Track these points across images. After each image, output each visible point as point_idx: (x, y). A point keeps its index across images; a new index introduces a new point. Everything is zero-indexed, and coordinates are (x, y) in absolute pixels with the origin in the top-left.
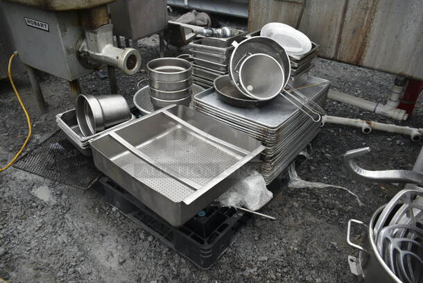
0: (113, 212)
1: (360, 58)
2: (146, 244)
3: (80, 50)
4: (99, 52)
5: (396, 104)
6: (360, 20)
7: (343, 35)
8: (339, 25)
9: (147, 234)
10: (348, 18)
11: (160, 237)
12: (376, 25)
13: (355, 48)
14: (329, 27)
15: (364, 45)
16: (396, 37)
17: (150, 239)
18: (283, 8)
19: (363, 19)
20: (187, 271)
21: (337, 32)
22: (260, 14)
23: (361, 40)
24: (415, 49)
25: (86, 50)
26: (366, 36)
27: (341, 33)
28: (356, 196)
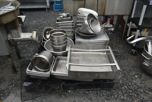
0: (70, 93)
1: (104, 13)
2: (91, 94)
3: (9, 39)
4: (20, 37)
5: (109, 23)
6: (103, 2)
7: (98, 8)
8: (96, 5)
9: (88, 91)
10: (99, 2)
11: (93, 89)
12: (107, 3)
13: (102, 11)
14: (94, 6)
15: (105, 9)
16: (113, 5)
17: (90, 92)
18: (76, 3)
20: (109, 93)
21: (96, 7)
22: (68, 6)
23: (104, 8)
24: (118, 7)
25: (11, 39)
26: (105, 7)
27: (97, 7)
28: (118, 51)
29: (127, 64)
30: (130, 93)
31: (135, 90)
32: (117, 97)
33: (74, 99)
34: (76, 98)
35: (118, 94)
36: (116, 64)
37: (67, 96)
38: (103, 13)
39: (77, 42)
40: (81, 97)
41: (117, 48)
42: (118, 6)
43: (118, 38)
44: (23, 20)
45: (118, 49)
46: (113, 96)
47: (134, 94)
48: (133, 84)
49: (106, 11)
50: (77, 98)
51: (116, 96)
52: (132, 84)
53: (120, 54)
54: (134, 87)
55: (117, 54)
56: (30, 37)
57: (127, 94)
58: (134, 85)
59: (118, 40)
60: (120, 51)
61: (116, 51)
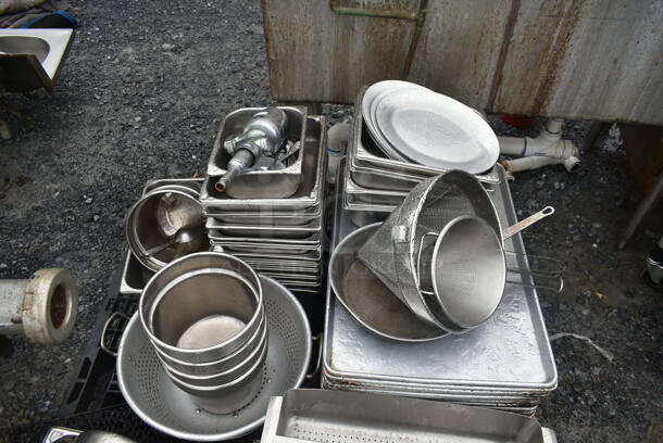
1: (541, 105)
5: (559, 137)
6: (545, 39)
8: (497, 50)
10: (517, 37)
12: (575, 45)
13: (532, 88)
14: (476, 56)
15: (549, 81)
16: (615, 62)
19: (550, 36)
21: (494, 64)
22: (298, 43)
23: (544, 72)
24: (648, 77)
26: (555, 65)
27: (501, 64)
28: (586, 338)
38: (531, 103)
39: (330, 380)
41: (585, 312)
42: (651, 70)
43: (597, 226)
44: (50, 66)
49: (558, 91)
55: (578, 372)
56: (9, 324)
59: (595, 245)
60: (601, 346)
61: (573, 341)
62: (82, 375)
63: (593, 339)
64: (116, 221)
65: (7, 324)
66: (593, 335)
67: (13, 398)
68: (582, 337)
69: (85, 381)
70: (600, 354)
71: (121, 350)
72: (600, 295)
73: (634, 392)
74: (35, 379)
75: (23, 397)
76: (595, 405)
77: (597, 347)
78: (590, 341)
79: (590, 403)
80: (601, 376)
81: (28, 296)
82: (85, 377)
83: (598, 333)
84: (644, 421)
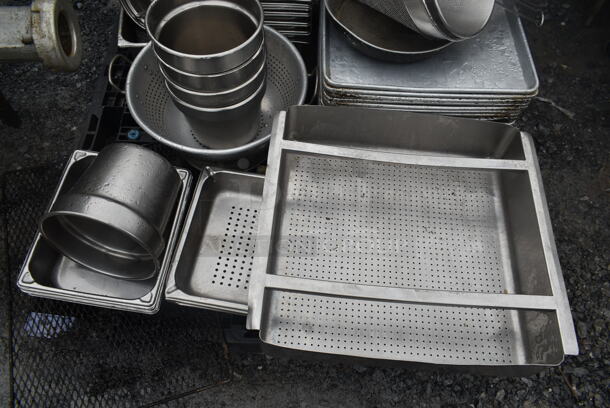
28: (551, 101)
29: (586, 198)
30: (576, 381)
31: (600, 368)
32: (505, 397)
33: (289, 394)
34: (300, 389)
35: (510, 386)
36: (557, 300)
37: (256, 375)
39: (329, 92)
40: (325, 386)
41: (550, 81)
45: (554, 84)
46: (483, 395)
47: (594, 393)
48: (599, 328)
50: (305, 389)
51: (501, 394)
52: (593, 328)
53: (558, 127)
54: (598, 352)
55: (541, 128)
57: (557, 390)
58: (601, 335)
59: (563, 24)
60: (563, 107)
61: (538, 104)
62: (92, 128)
63: (557, 103)
64: (99, 9)
65: (18, 46)
66: (555, 99)
67: (28, 159)
68: (546, 100)
69: (94, 133)
70: (563, 113)
71: (128, 87)
72: (565, 66)
73: (591, 143)
74: (46, 144)
75: (38, 159)
76: (555, 153)
77: (561, 109)
78: (553, 104)
79: (551, 152)
80: (561, 130)
81: (35, 15)
82: (94, 130)
83: (561, 97)
84: (596, 165)
